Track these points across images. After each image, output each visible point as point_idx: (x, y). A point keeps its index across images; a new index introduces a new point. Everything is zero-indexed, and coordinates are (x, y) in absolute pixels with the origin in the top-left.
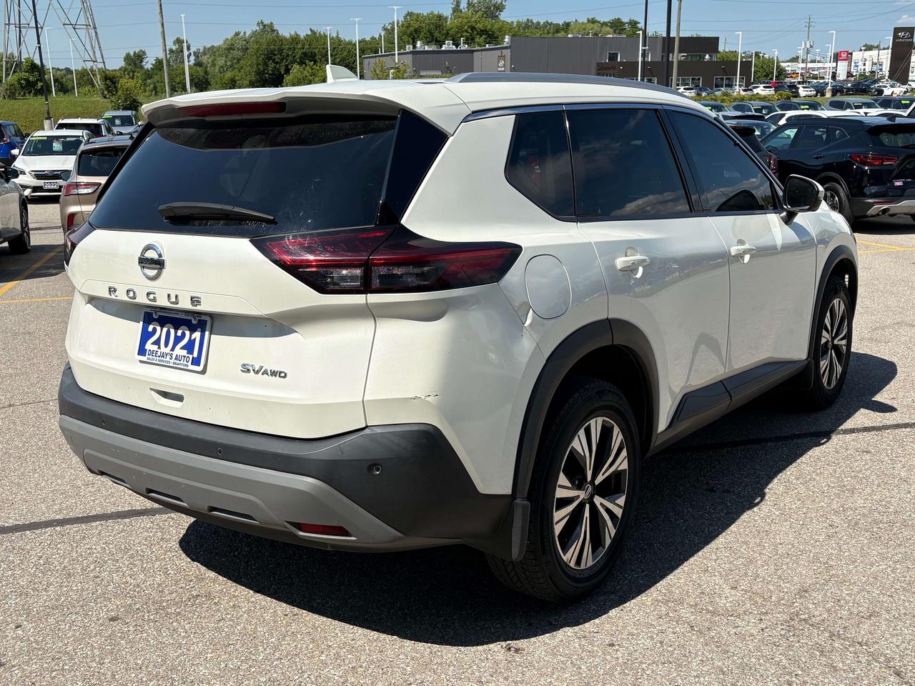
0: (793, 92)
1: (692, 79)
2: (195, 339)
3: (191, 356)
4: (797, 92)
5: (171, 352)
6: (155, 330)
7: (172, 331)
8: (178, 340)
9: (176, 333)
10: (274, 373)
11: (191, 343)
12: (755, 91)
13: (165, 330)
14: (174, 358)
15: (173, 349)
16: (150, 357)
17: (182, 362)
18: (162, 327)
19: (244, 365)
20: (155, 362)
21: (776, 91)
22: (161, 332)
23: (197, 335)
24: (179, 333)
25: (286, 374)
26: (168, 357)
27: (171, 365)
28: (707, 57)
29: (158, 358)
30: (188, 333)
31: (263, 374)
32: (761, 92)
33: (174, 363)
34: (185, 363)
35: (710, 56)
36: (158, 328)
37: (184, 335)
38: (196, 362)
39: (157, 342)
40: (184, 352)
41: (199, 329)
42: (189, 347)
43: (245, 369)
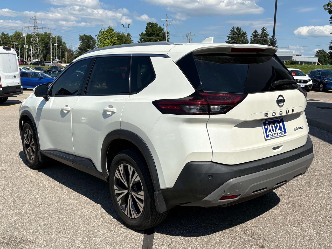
2: (281, 126)
3: (283, 131)
6: (268, 127)
7: (273, 126)
8: (276, 128)
9: (274, 126)
10: (301, 128)
11: (280, 127)
13: (271, 126)
14: (278, 134)
15: (276, 132)
16: (271, 136)
17: (281, 134)
18: (270, 125)
20: (273, 138)
22: (270, 127)
23: (281, 124)
24: (276, 125)
25: (303, 127)
27: (279, 136)
29: (274, 136)
30: (278, 124)
31: (299, 129)
33: (279, 135)
34: (282, 134)
36: (269, 126)
37: (277, 125)
38: (285, 132)
39: (270, 131)
40: (280, 131)
41: (281, 122)
42: (280, 129)
43: (296, 129)
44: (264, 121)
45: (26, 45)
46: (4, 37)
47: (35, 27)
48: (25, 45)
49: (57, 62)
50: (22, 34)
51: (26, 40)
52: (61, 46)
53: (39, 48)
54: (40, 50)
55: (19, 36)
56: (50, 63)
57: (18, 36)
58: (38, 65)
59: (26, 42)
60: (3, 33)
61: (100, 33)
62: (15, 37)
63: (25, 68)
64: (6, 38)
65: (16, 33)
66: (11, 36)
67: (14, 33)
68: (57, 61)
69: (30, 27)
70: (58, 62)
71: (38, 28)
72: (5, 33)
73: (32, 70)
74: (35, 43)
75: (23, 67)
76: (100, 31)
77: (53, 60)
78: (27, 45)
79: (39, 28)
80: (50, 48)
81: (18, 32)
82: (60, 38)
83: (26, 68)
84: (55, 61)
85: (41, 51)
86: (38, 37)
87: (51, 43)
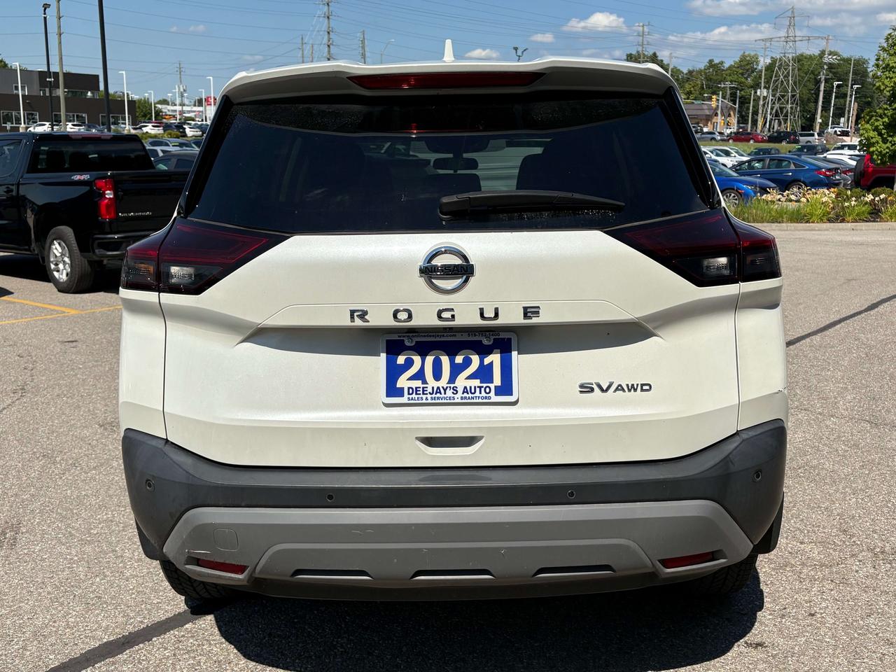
0: (181, 132)
1: (77, 116)
2: (492, 363)
3: (492, 386)
4: (185, 132)
5: (452, 386)
6: (410, 361)
7: (445, 358)
8: (458, 368)
9: (452, 360)
10: (632, 388)
11: (485, 370)
12: (145, 130)
13: (430, 358)
14: (460, 392)
15: (452, 382)
16: (414, 396)
17: (477, 394)
18: (424, 355)
19: (582, 386)
20: (424, 402)
21: (165, 131)
22: (423, 363)
23: (495, 359)
24: (459, 359)
25: (650, 387)
26: (449, 393)
27: (456, 401)
28: (89, 94)
29: (429, 396)
30: (475, 358)
31: (615, 391)
32: (150, 131)
33: (462, 398)
34: (484, 394)
35: (92, 93)
36: (417, 358)
37: (468, 360)
38: (502, 390)
39: (419, 376)
41: (497, 351)
42: (484, 374)
43: (586, 389)
44: (395, 337)
45: (762, 88)
46: (711, 70)
47: (788, 37)
48: (760, 89)
49: (836, 131)
50: (757, 58)
51: (765, 75)
52: (856, 86)
53: (793, 96)
54: (794, 101)
55: (748, 67)
56: (813, 135)
57: (747, 65)
58: (781, 142)
59: (763, 79)
60: (711, 61)
61: (887, 39)
62: (738, 67)
63: (719, 152)
64: (716, 72)
65: (743, 58)
66: (730, 68)
67: (737, 59)
68: (836, 129)
69: (776, 40)
70: (839, 133)
71: (797, 39)
72: (716, 61)
73: (737, 155)
74: (782, 81)
75: (712, 148)
76: (889, 34)
77: (824, 125)
78: (765, 87)
79: (800, 38)
80: (819, 94)
81: (749, 55)
82: (864, 63)
83: (721, 150)
84: (830, 130)
85: (797, 104)
86: (793, 65)
87: (823, 77)
